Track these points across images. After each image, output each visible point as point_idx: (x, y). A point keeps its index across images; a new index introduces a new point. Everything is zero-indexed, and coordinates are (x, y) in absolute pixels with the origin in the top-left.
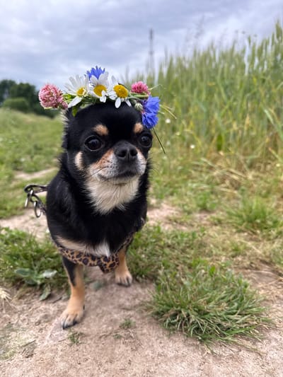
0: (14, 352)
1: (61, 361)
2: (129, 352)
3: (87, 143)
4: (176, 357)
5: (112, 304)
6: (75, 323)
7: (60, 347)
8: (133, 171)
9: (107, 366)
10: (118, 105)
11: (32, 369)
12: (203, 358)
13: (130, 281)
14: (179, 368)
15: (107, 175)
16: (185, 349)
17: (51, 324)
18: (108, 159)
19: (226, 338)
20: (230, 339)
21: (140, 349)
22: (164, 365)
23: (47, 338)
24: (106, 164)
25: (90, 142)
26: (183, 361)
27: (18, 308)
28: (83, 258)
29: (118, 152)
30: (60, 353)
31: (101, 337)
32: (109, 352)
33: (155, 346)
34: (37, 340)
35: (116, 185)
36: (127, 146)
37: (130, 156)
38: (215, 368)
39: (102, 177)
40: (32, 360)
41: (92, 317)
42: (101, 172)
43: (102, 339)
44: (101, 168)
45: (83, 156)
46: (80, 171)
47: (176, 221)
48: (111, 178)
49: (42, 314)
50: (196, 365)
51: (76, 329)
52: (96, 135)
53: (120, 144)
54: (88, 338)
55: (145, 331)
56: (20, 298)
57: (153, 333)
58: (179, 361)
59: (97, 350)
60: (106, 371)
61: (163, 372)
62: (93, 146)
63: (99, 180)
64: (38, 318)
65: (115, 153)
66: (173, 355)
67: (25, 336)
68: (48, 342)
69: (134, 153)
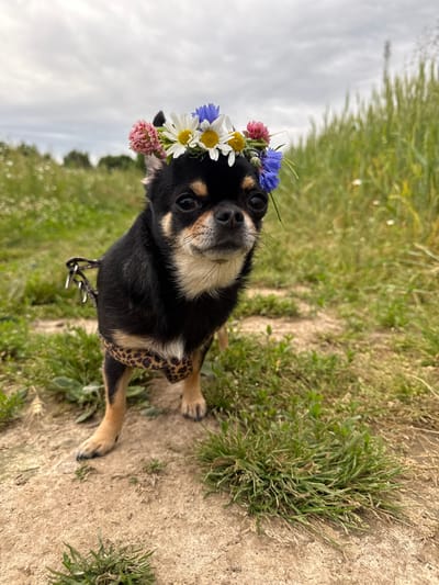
0: (8, 476)
1: (52, 497)
2: (137, 503)
3: (178, 202)
4: (199, 525)
5: (159, 440)
6: (95, 455)
7: (61, 481)
8: (237, 241)
9: (98, 514)
10: (231, 162)
11: (14, 499)
12: (239, 536)
13: (202, 414)
14: (193, 540)
15: (200, 245)
16: (221, 518)
17: (68, 452)
18: (204, 223)
19: (295, 517)
20: (300, 519)
21: (154, 504)
22: (173, 531)
23: (54, 467)
24: (201, 230)
25: (183, 201)
26: (204, 533)
27: (46, 427)
28: (143, 357)
29: (218, 216)
30: (57, 487)
31: (113, 478)
32: (112, 498)
33: (178, 505)
34: (42, 467)
35: (213, 261)
36: (232, 209)
37: (235, 222)
38: (249, 553)
39: (195, 249)
40: (20, 489)
41: (123, 452)
42: (194, 242)
43: (115, 481)
44: (195, 236)
45: (173, 219)
46: (166, 238)
47: (328, 341)
48: (206, 250)
49: (67, 439)
50: (222, 542)
51: (92, 463)
52: (192, 194)
53: (223, 206)
54: (99, 476)
55: (178, 482)
56: (55, 416)
57: (187, 487)
58: (199, 531)
59: (99, 493)
60: (94, 520)
61: (167, 539)
62: (186, 206)
63: (190, 252)
64: (60, 442)
65: (214, 216)
66: (196, 520)
67: (32, 460)
68: (53, 472)
69: (239, 218)
